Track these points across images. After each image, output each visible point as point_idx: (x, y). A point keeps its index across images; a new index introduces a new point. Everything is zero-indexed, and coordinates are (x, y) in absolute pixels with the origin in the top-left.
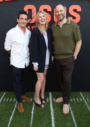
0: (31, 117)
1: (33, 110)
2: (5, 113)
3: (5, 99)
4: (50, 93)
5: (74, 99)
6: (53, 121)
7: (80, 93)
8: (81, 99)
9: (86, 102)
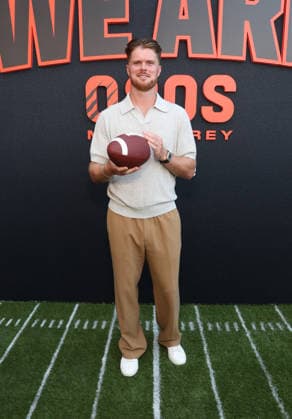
0: (99, 372)
1: (106, 352)
2: (32, 360)
3: (36, 322)
5: (218, 325)
6: (157, 384)
7: (236, 307)
9: (248, 334)
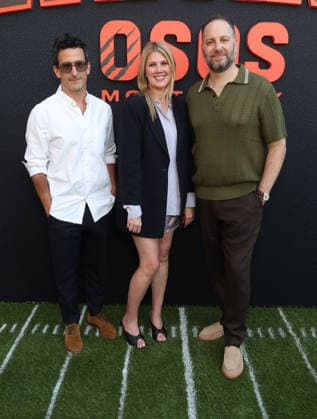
0: (121, 385)
1: (127, 363)
2: (36, 372)
3: (36, 327)
4: (182, 311)
5: (259, 331)
6: (191, 399)
7: (279, 309)
8: (280, 330)
9: (298, 341)
